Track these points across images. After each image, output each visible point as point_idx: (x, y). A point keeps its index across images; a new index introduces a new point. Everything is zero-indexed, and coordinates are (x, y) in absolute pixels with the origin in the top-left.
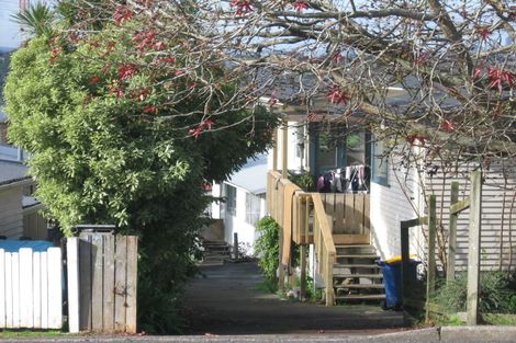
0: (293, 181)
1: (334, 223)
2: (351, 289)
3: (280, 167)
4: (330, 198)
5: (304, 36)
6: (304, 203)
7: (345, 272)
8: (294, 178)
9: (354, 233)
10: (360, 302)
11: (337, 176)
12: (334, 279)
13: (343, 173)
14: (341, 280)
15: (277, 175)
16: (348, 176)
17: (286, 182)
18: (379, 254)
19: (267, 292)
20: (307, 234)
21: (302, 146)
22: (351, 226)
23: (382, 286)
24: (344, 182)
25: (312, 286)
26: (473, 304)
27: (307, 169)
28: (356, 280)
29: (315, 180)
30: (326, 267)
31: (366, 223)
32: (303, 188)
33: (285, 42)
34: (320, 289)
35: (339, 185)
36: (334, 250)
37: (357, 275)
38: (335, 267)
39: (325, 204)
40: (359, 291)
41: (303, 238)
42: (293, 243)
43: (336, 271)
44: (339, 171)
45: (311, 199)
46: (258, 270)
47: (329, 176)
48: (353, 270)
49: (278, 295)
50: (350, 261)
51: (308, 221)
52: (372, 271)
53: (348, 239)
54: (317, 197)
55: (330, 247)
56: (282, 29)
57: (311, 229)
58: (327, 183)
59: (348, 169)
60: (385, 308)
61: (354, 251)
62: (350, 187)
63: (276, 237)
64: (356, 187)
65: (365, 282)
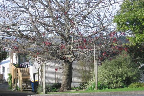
0: (14, 66)
1: (22, 74)
2: (26, 88)
3: (12, 63)
4: (21, 69)
5: (11, 35)
6: (16, 70)
7: (25, 84)
8: (15, 65)
9: (26, 76)
10: (28, 91)
11: (24, 64)
12: (22, 86)
13: (25, 64)
14: (24, 86)
15: (11, 64)
16: (26, 64)
17: (13, 66)
18: (32, 80)
19: (9, 89)
20: (17, 77)
21: (16, 58)
22: (26, 75)
23: (32, 87)
24: (25, 65)
25: (18, 88)
26: (44, 90)
27: (18, 63)
28: (27, 86)
29: (19, 65)
30: (21, 83)
31: (29, 74)
32: (16, 67)
33: (7, 37)
34: (20, 88)
35: (24, 66)
36: (22, 80)
37: (27, 85)
38: (22, 83)
39: (20, 70)
40: (27, 88)
41: (16, 77)
42: (14, 79)
43: (23, 84)
44: (24, 63)
45: (17, 69)
46: (8, 85)
47: (22, 64)
48: (26, 84)
49: (12, 90)
50: (26, 82)
51: (17, 74)
52: (30, 84)
53: (25, 77)
54: (19, 69)
55: (21, 79)
56: (7, 34)
57: (18, 75)
58: (22, 66)
59: (26, 63)
60: (32, 92)
61: (26, 80)
62: (26, 66)
63: (11, 77)
64: (28, 66)
65: (29, 86)
